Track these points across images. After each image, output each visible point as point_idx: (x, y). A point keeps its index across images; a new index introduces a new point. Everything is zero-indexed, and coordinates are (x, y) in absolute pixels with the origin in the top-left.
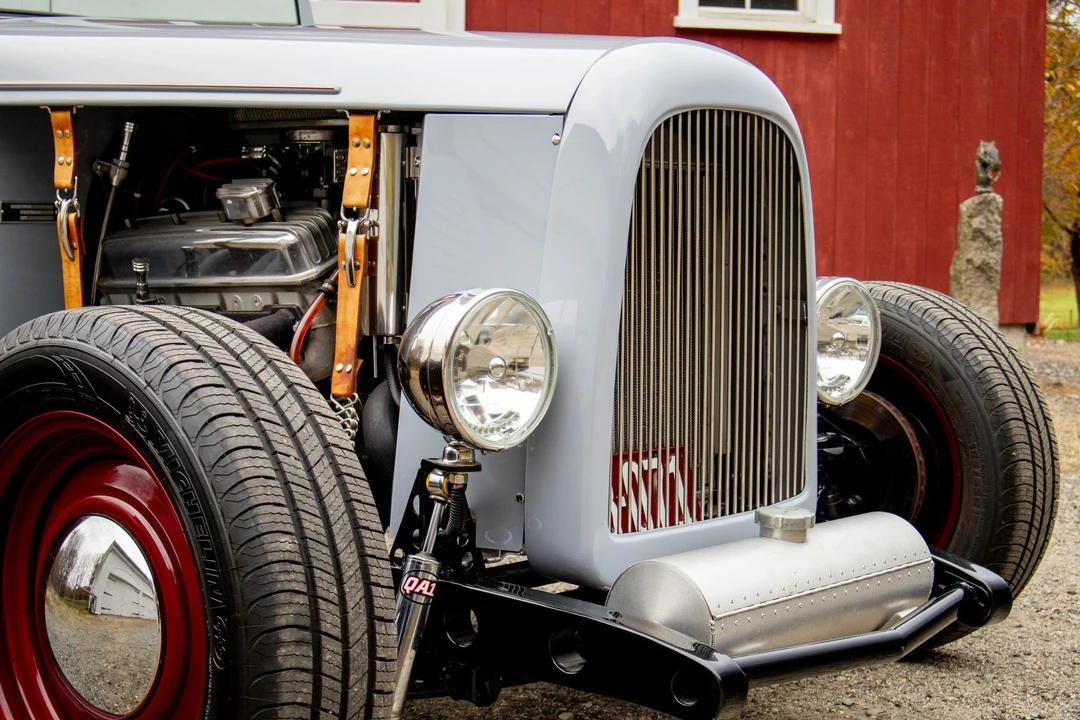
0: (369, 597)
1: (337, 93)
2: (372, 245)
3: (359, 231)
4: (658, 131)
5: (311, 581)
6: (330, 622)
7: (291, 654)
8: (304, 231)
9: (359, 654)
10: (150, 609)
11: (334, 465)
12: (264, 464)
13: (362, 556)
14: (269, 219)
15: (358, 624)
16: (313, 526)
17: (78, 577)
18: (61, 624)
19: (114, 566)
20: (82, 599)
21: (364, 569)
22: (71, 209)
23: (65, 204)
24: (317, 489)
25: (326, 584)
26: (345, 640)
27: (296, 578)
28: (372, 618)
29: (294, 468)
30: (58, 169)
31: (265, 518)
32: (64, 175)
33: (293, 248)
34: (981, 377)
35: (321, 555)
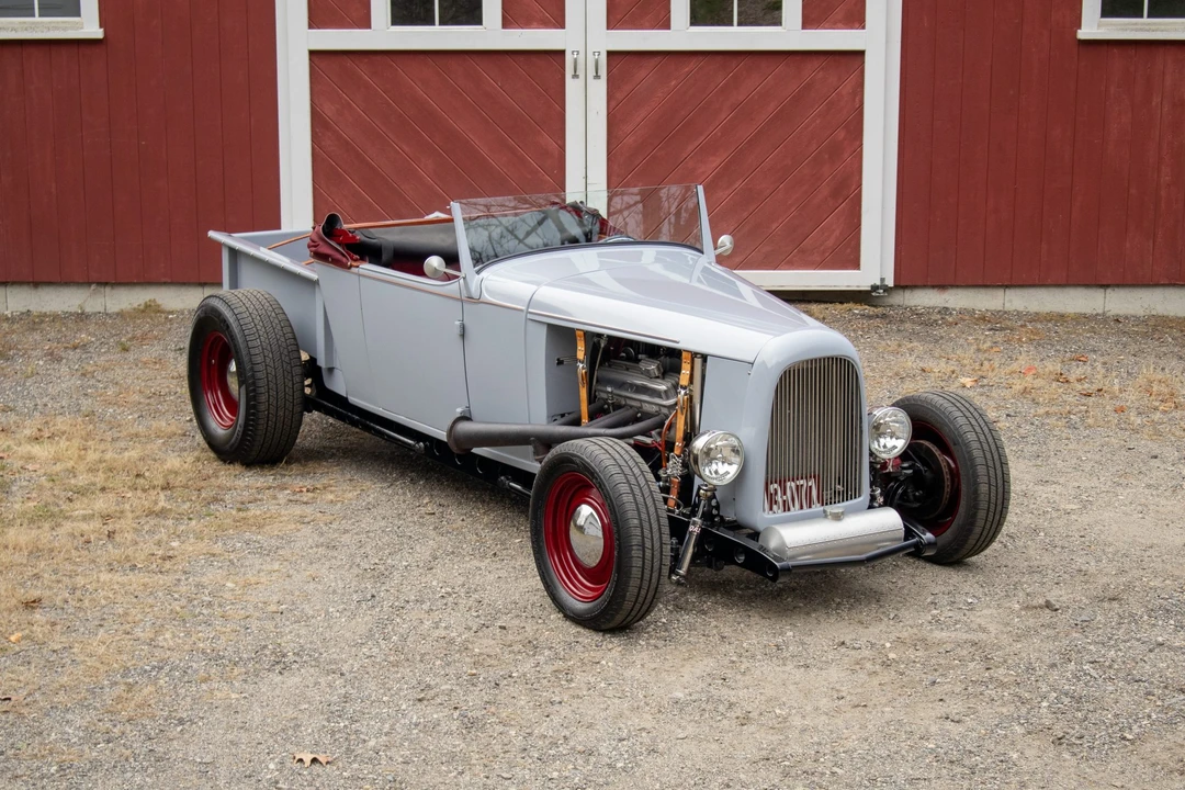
0: (661, 537)
1: (678, 343)
2: (691, 399)
3: (686, 394)
4: (785, 372)
5: (642, 532)
6: (648, 544)
7: (636, 553)
8: (669, 385)
9: (657, 554)
10: (600, 534)
11: (653, 497)
12: (631, 498)
13: (659, 525)
14: (658, 377)
15: (657, 545)
16: (644, 516)
17: (581, 521)
18: (574, 535)
19: (591, 519)
20: (581, 529)
21: (660, 529)
22: (583, 368)
23: (581, 366)
24: (646, 505)
25: (647, 533)
26: (652, 549)
27: (638, 532)
28: (661, 544)
29: (640, 499)
30: (578, 353)
31: (630, 514)
32: (581, 355)
33: (665, 391)
34: (967, 445)
35: (646, 525)
